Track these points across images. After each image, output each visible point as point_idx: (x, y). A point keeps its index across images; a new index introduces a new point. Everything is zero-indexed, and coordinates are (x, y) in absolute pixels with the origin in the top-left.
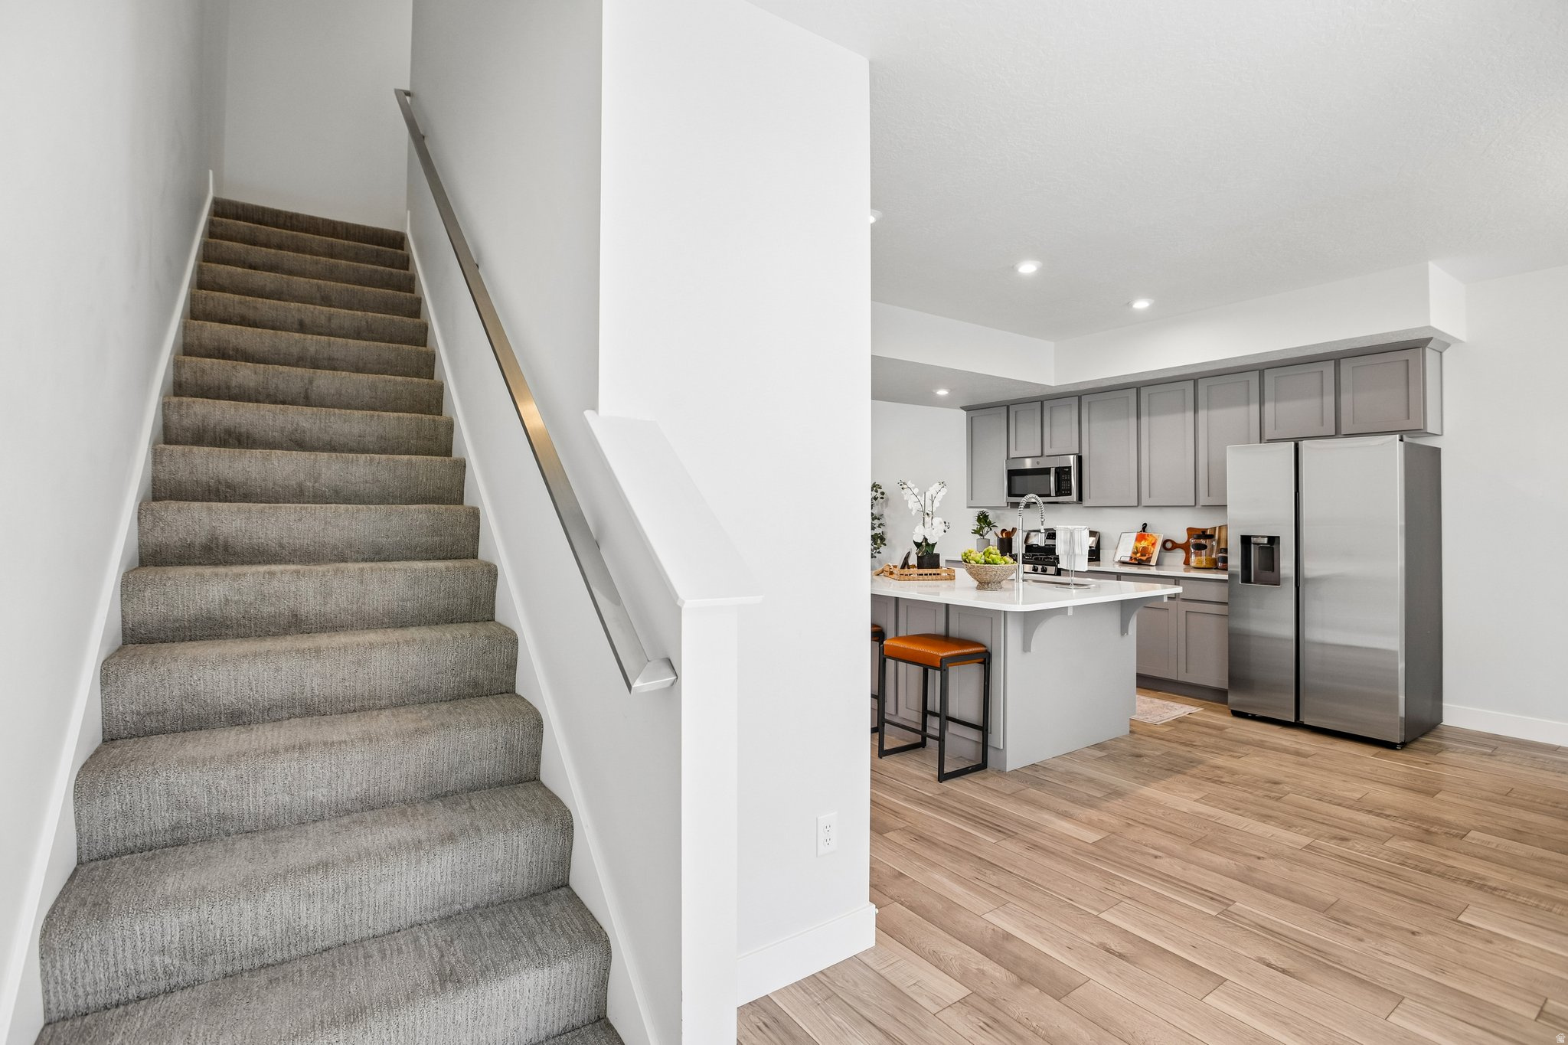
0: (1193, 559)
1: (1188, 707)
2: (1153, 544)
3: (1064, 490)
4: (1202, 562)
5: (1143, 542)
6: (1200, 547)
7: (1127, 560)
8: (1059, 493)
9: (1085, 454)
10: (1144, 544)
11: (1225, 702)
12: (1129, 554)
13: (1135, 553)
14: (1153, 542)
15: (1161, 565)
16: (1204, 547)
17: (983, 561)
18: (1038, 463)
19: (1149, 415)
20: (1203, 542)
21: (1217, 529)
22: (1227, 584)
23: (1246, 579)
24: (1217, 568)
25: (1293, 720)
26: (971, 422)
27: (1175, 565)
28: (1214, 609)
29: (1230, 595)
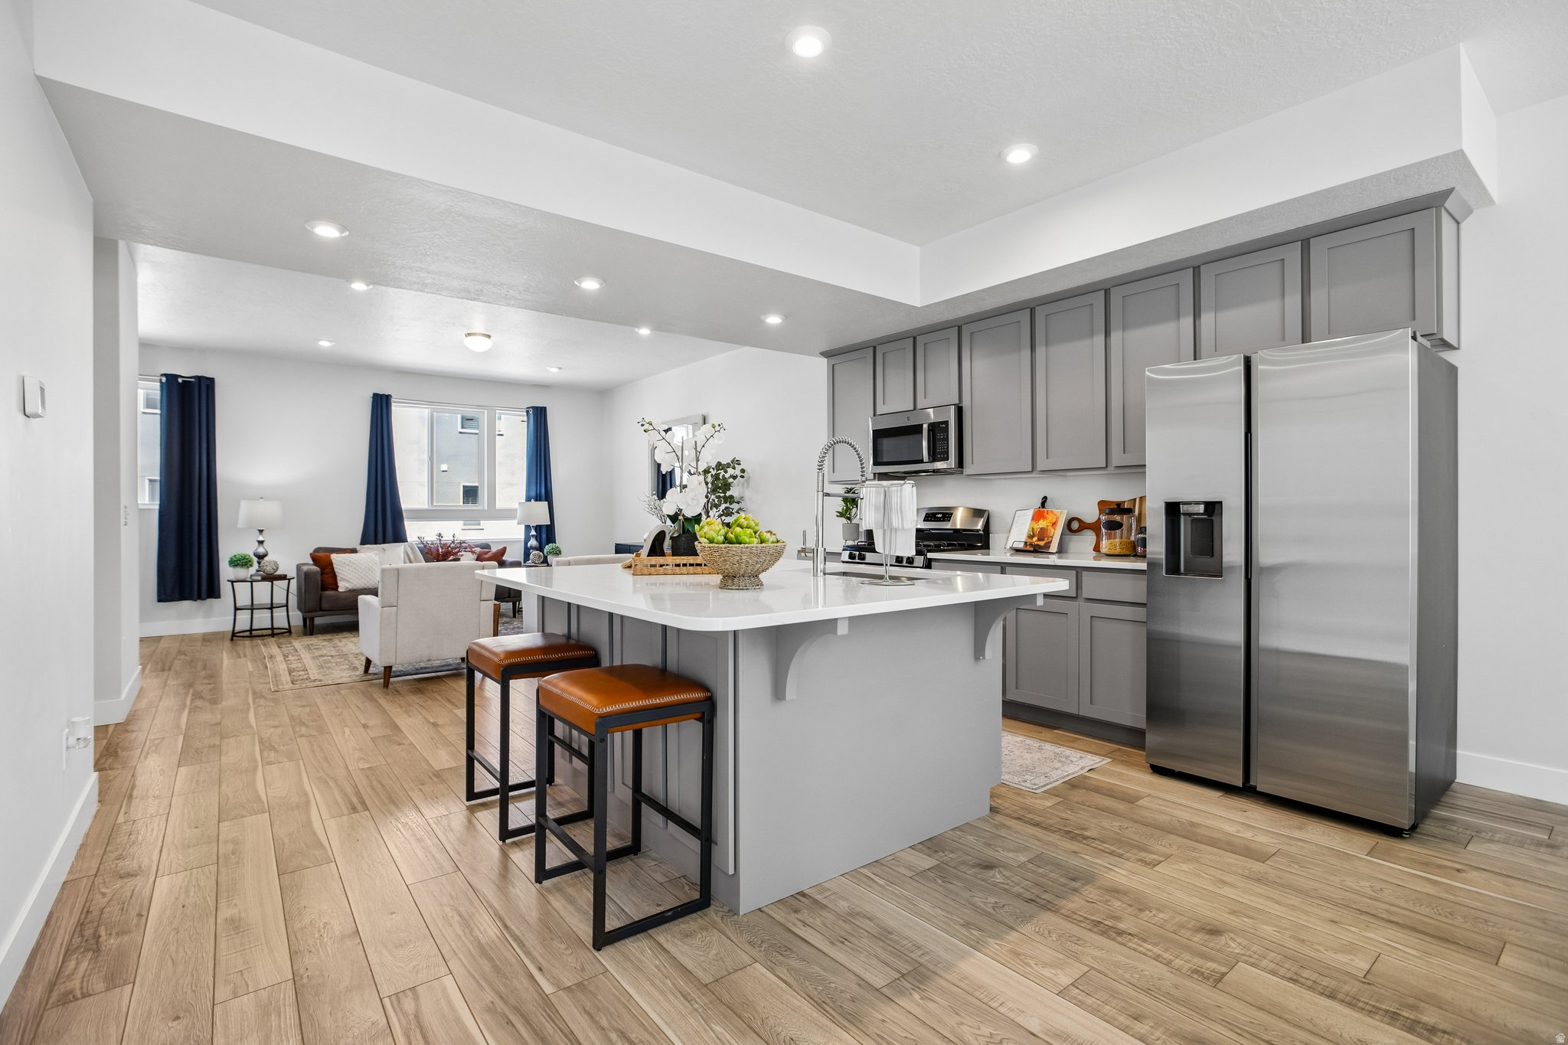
0: (1105, 544)
1: (1089, 756)
2: (1054, 524)
3: (941, 453)
4: (1115, 546)
5: (1041, 522)
6: (1113, 526)
7: (1021, 546)
8: (934, 458)
9: (966, 404)
10: (1042, 524)
11: (1141, 746)
12: (1024, 538)
13: (1031, 537)
14: (1054, 521)
15: (1066, 552)
16: (1119, 525)
17: (721, 539)
18: (908, 419)
19: (1046, 345)
20: (1117, 518)
21: (1138, 500)
22: (1145, 577)
23: (1173, 568)
24: (1136, 556)
25: (1240, 784)
26: (833, 370)
27: (1082, 552)
28: (1128, 612)
29: (1150, 591)
